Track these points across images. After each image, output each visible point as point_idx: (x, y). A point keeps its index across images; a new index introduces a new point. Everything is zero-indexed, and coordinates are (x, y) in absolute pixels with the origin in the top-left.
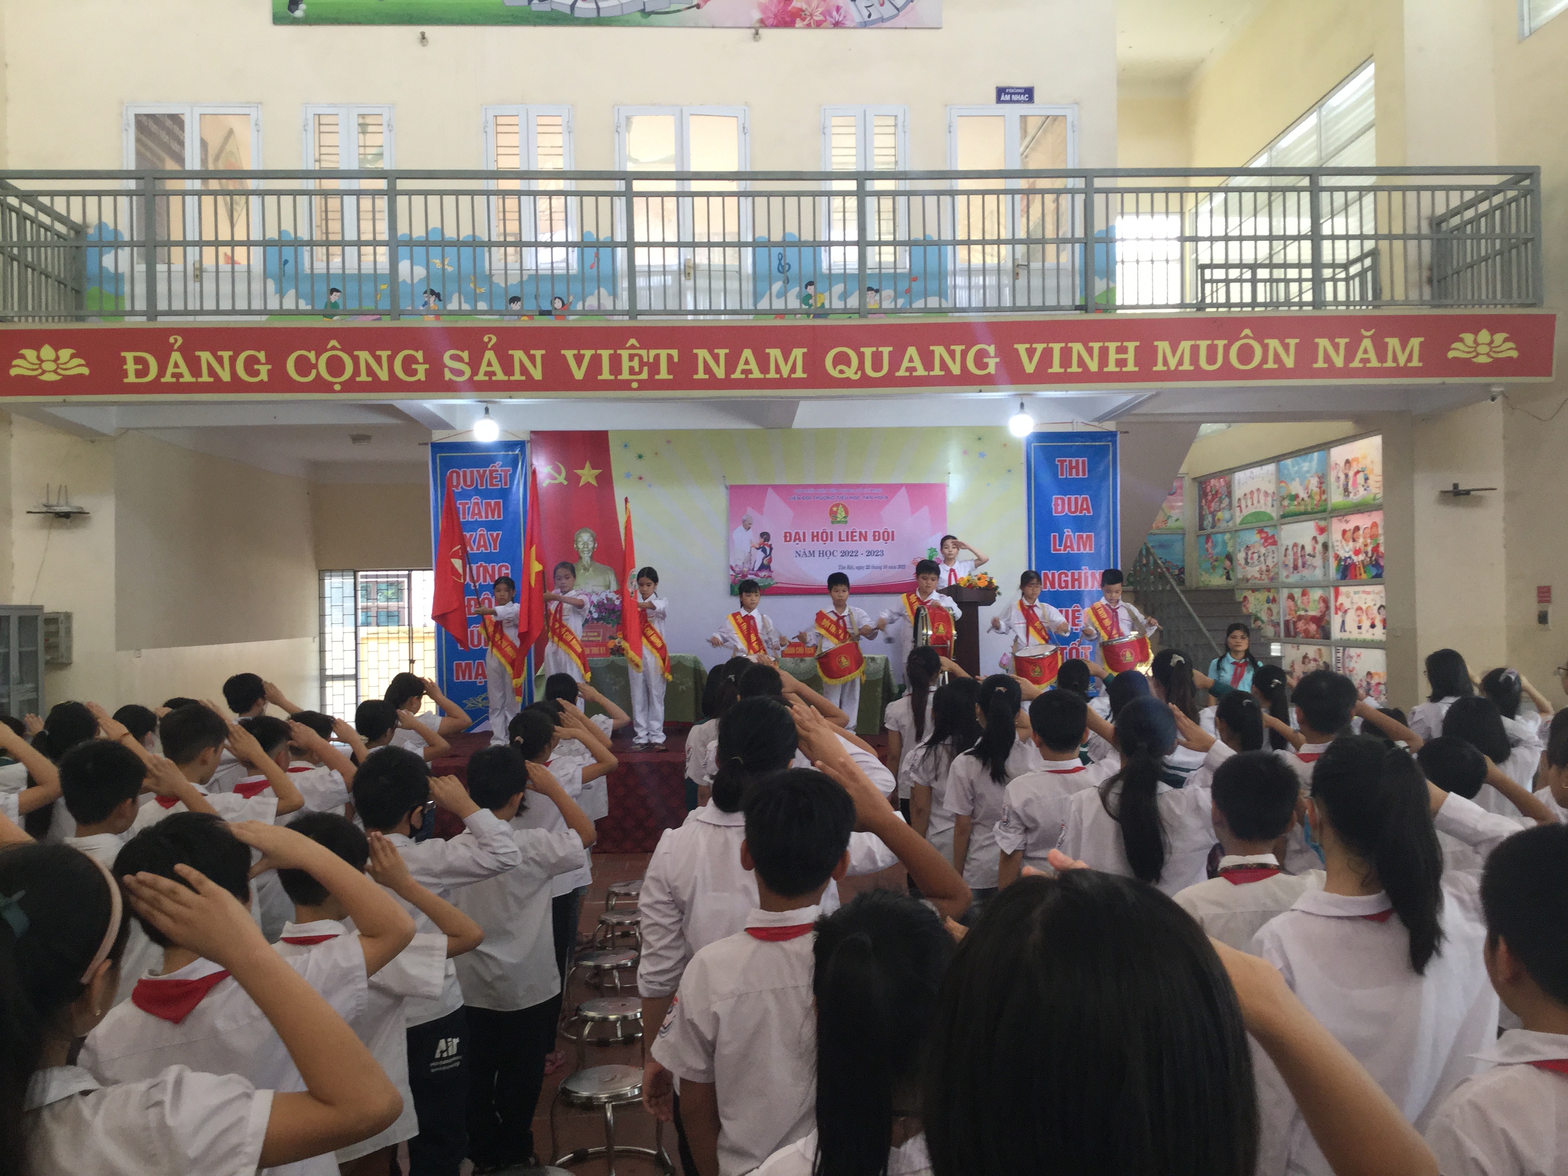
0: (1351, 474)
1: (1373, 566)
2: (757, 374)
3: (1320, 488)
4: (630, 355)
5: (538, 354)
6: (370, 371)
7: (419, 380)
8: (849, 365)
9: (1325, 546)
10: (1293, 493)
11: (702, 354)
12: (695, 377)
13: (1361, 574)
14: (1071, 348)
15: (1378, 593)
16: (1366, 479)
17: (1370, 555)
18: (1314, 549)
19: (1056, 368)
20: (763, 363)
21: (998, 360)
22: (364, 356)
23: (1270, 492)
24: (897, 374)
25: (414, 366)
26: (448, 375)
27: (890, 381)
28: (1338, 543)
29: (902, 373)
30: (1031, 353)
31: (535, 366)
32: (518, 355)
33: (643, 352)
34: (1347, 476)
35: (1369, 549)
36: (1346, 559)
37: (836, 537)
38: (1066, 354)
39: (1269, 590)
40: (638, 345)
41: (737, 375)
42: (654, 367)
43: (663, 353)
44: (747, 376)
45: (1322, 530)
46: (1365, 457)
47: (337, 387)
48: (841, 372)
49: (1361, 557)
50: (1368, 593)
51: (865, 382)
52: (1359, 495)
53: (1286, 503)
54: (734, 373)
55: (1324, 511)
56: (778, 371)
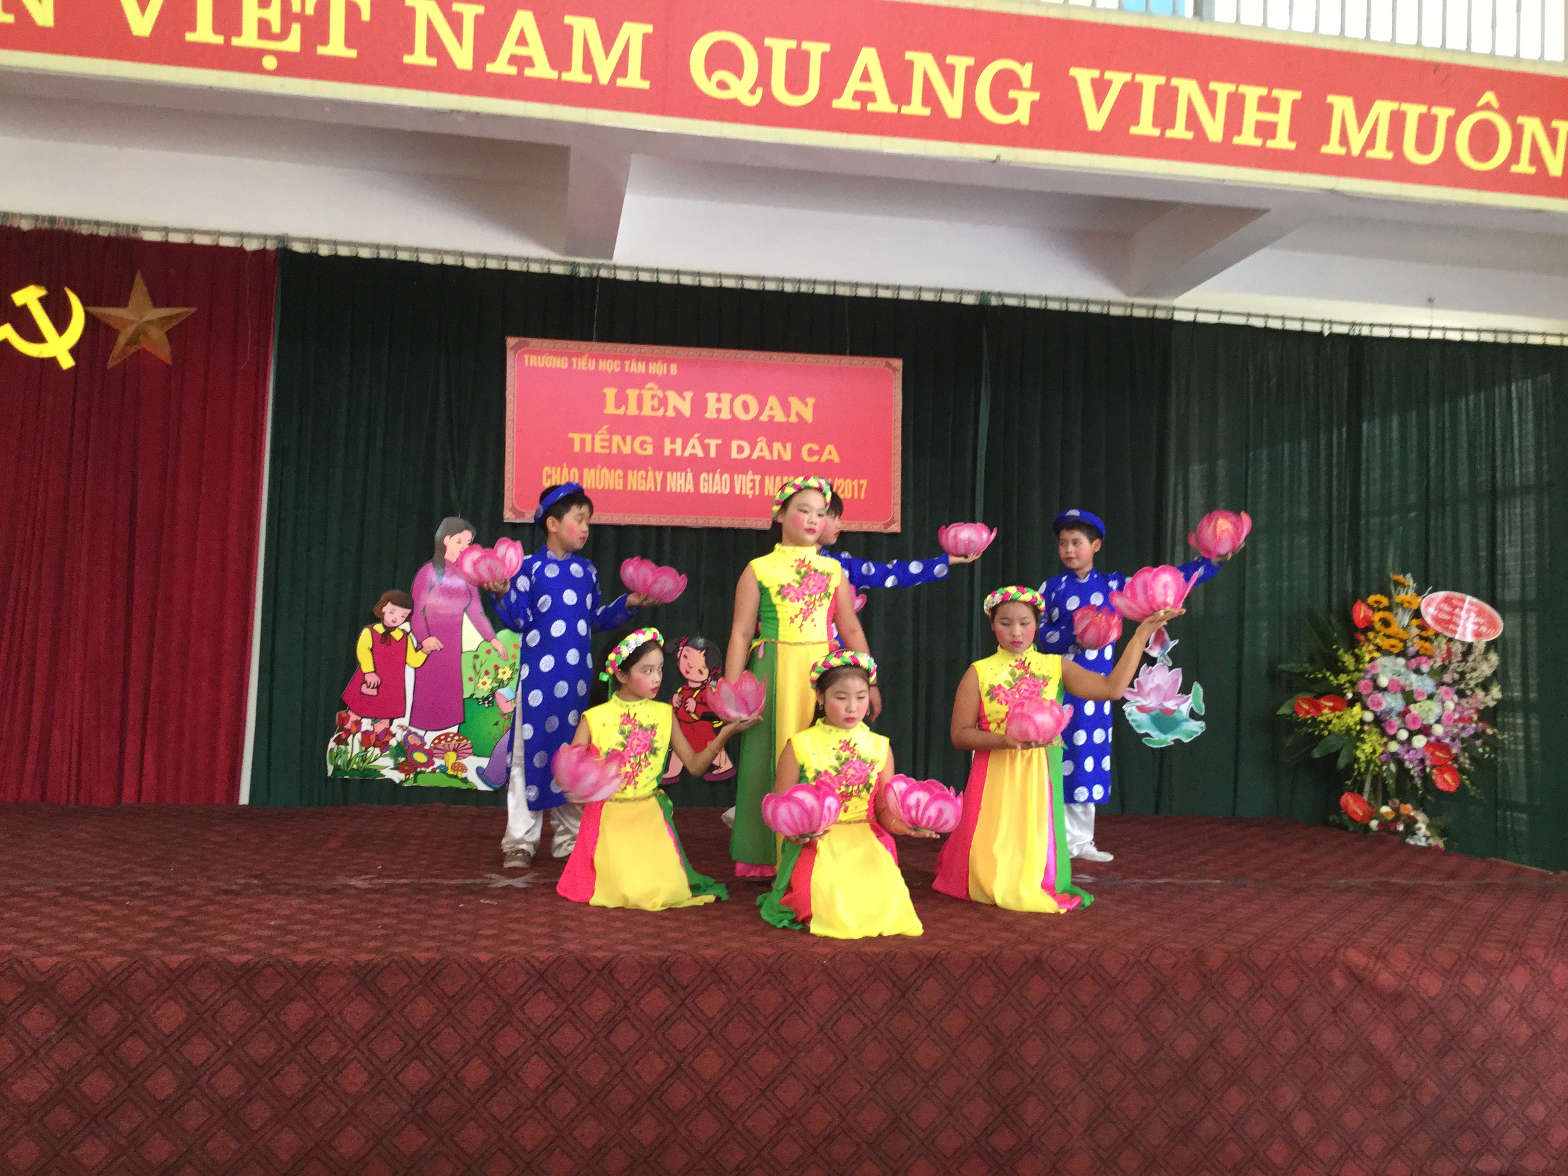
2: (542, 69)
8: (739, 74)
11: (426, 9)
12: (407, 59)
19: (1145, 127)
20: (558, 47)
21: (1036, 96)
24: (837, 104)
27: (818, 116)
29: (845, 102)
42: (316, 28)
44: (521, 72)
48: (723, 85)
51: (771, 113)
56: (589, 66)
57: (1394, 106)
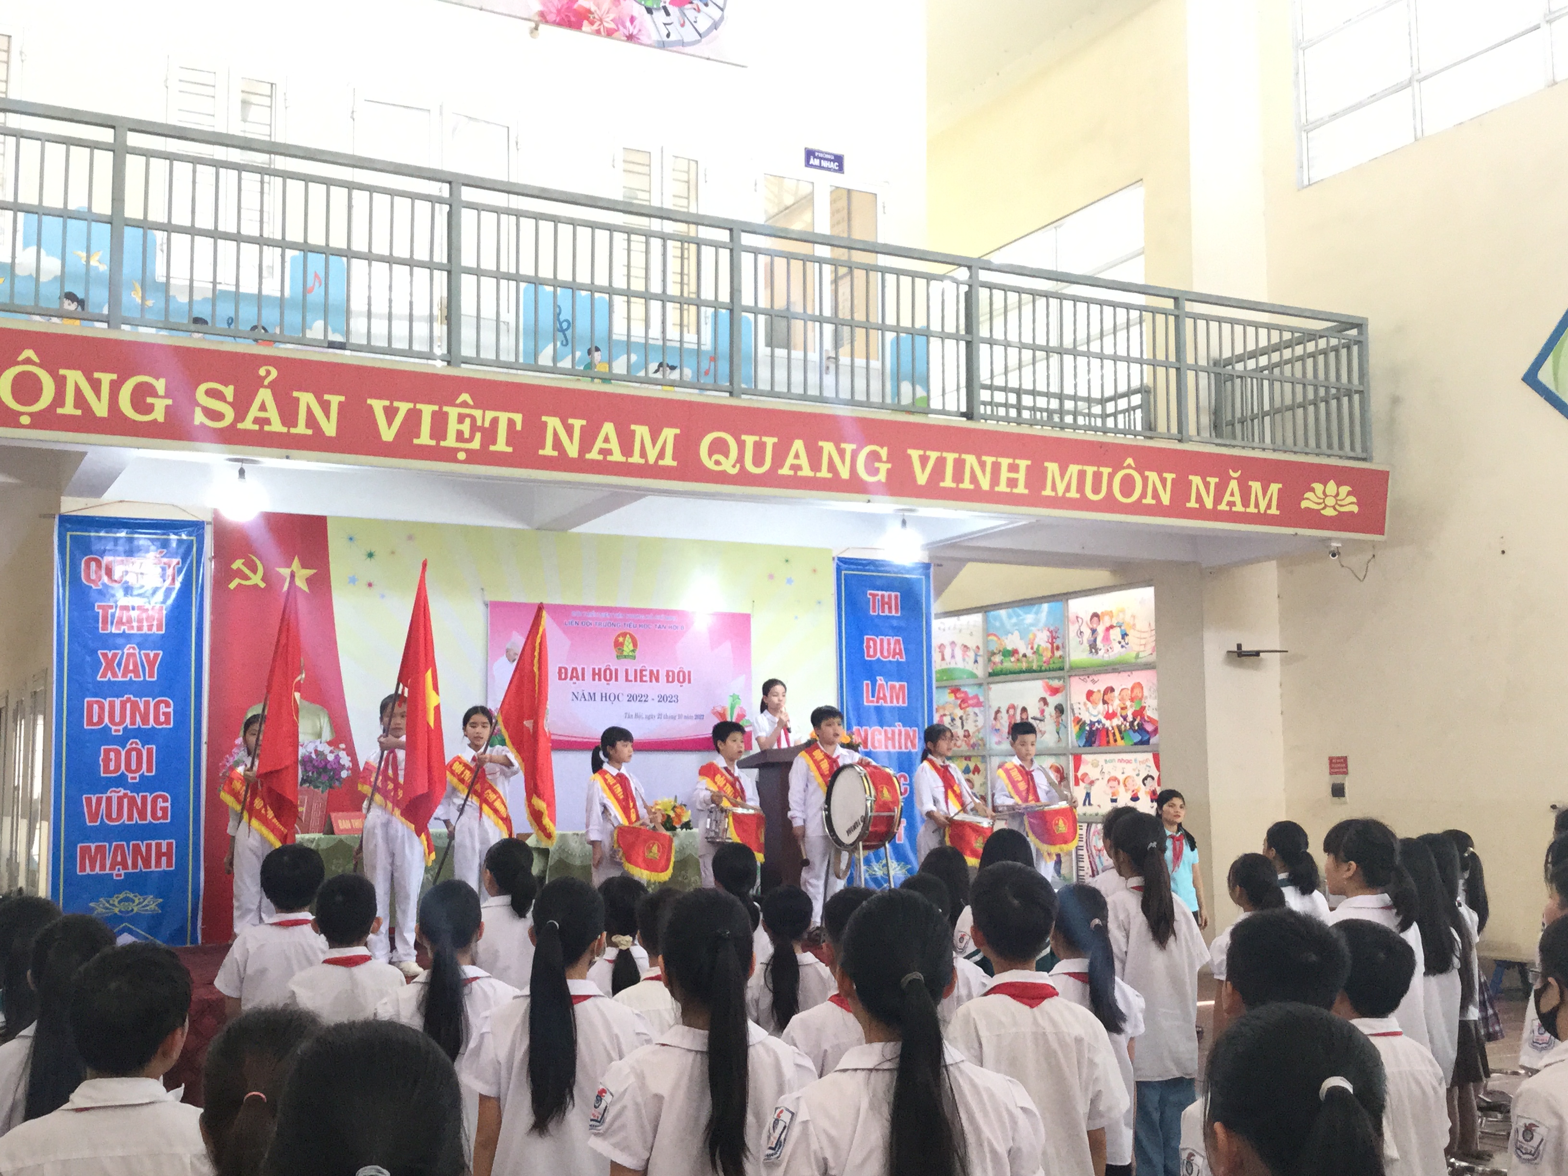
0: (1101, 629)
1: (1135, 731)
2: (617, 456)
3: (1052, 644)
4: (460, 415)
5: (335, 400)
6: (80, 400)
7: (155, 421)
8: (727, 456)
9: (1060, 709)
10: (1009, 648)
11: (553, 423)
12: (541, 452)
13: (1115, 741)
14: (964, 460)
15: (1141, 762)
16: (1124, 635)
17: (1130, 718)
18: (1042, 712)
19: (948, 482)
20: (627, 443)
21: (889, 466)
22: (74, 377)
23: (972, 644)
24: (781, 472)
25: (149, 400)
26: (199, 418)
27: (771, 480)
28: (1082, 706)
29: (785, 471)
30: (924, 460)
31: (328, 417)
32: (306, 399)
33: (478, 413)
34: (1094, 631)
35: (1130, 713)
36: (1092, 724)
37: (622, 675)
38: (959, 465)
39: (968, 758)
40: (471, 402)
41: (594, 455)
42: (490, 435)
43: (503, 417)
44: (605, 458)
45: (1055, 691)
46: (1123, 611)
47: (25, 420)
48: (717, 463)
49: (1117, 721)
50: (1129, 762)
51: (744, 478)
52: (1113, 652)
53: (997, 659)
54: (589, 451)
55: (1061, 669)
56: (643, 454)
57: (1080, 467)
